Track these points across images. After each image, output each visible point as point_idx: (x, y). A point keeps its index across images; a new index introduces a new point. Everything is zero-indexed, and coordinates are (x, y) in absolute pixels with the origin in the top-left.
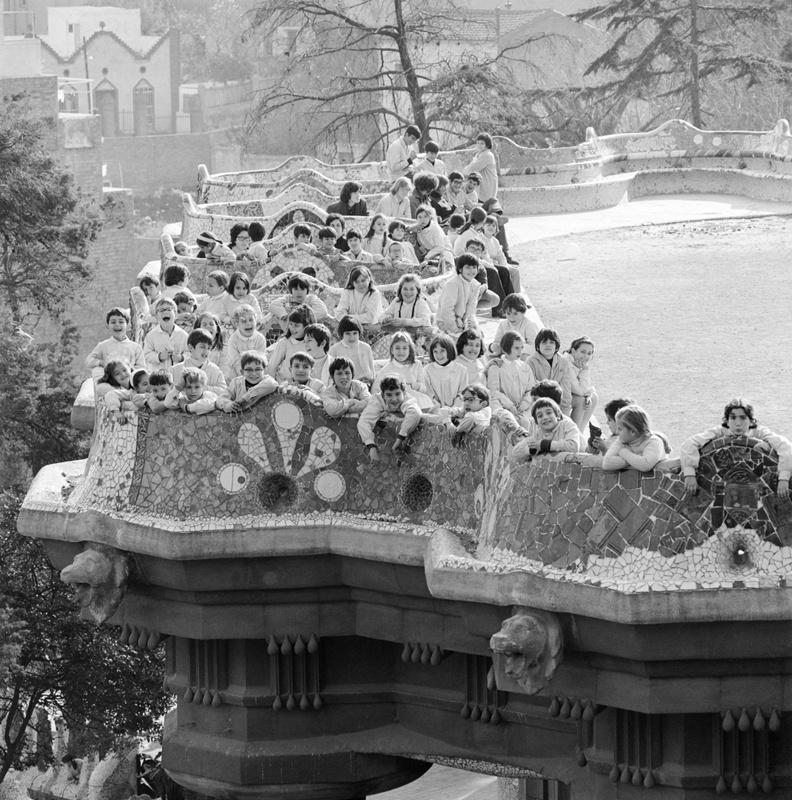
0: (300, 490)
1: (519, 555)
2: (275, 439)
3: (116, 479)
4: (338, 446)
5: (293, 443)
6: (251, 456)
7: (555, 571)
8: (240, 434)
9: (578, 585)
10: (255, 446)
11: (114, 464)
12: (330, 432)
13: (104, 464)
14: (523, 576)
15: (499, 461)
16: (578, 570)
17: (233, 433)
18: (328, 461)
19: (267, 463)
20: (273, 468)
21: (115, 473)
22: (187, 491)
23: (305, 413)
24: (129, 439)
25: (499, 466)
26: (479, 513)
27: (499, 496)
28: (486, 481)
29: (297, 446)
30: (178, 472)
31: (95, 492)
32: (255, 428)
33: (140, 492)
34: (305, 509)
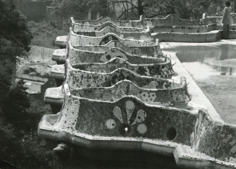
0: (132, 130)
1: (207, 155)
2: (126, 112)
3: (71, 121)
4: (146, 116)
5: (131, 114)
6: (117, 117)
7: (219, 161)
8: (114, 110)
9: (227, 166)
10: (119, 114)
11: (71, 116)
12: (143, 111)
13: (67, 116)
14: (209, 162)
15: (201, 125)
16: (226, 161)
17: (112, 109)
18: (142, 121)
19: (122, 120)
20: (124, 121)
21: (71, 119)
22: (95, 127)
23: (136, 105)
24: (77, 108)
25: (201, 126)
26: (192, 141)
27: (201, 136)
28: (196, 131)
29: (132, 115)
30: (93, 120)
31: (64, 125)
32: (119, 108)
33: (79, 126)
34: (133, 136)
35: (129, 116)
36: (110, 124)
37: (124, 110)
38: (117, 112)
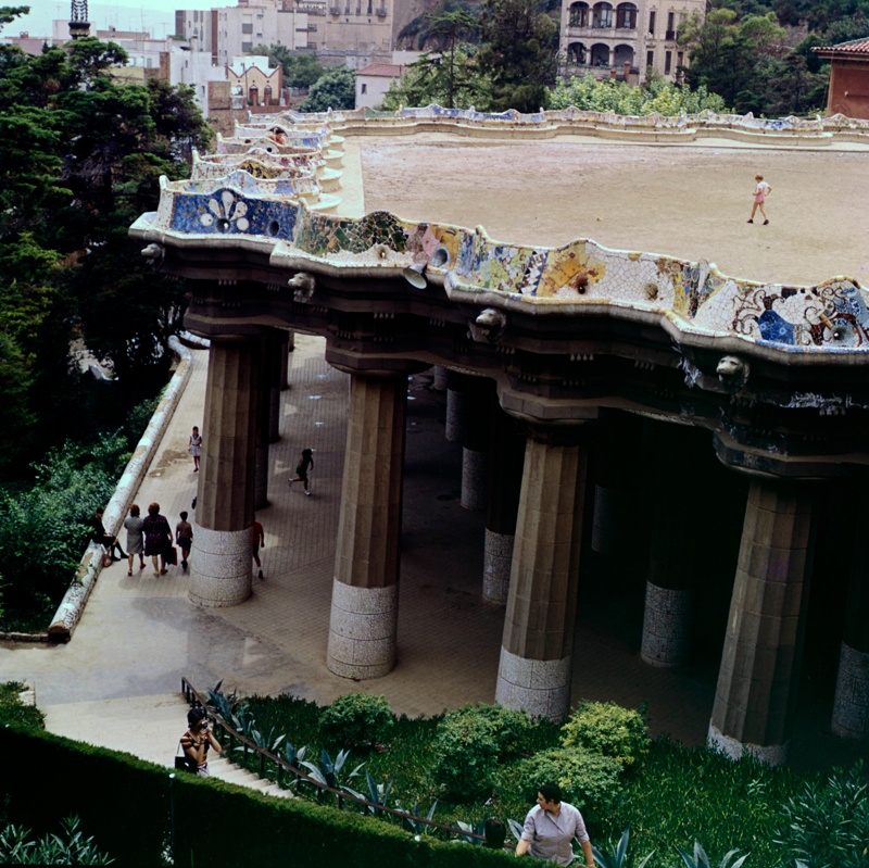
0: (232, 226)
1: (303, 251)
2: (223, 206)
3: (166, 219)
4: (246, 209)
5: (229, 207)
6: (214, 212)
7: (315, 257)
8: (210, 203)
9: (322, 263)
10: (216, 208)
11: (165, 213)
12: (243, 204)
13: (162, 213)
15: (301, 216)
16: (323, 258)
17: (207, 202)
18: (242, 215)
19: (220, 214)
20: (222, 216)
21: (165, 216)
22: (190, 224)
23: (234, 197)
25: (301, 218)
26: (294, 235)
27: (299, 230)
28: (296, 224)
29: (231, 208)
30: (187, 216)
31: (157, 224)
32: (215, 201)
33: (173, 224)
34: (234, 232)
35: (228, 209)
36: (206, 219)
37: (221, 203)
38: (213, 204)
